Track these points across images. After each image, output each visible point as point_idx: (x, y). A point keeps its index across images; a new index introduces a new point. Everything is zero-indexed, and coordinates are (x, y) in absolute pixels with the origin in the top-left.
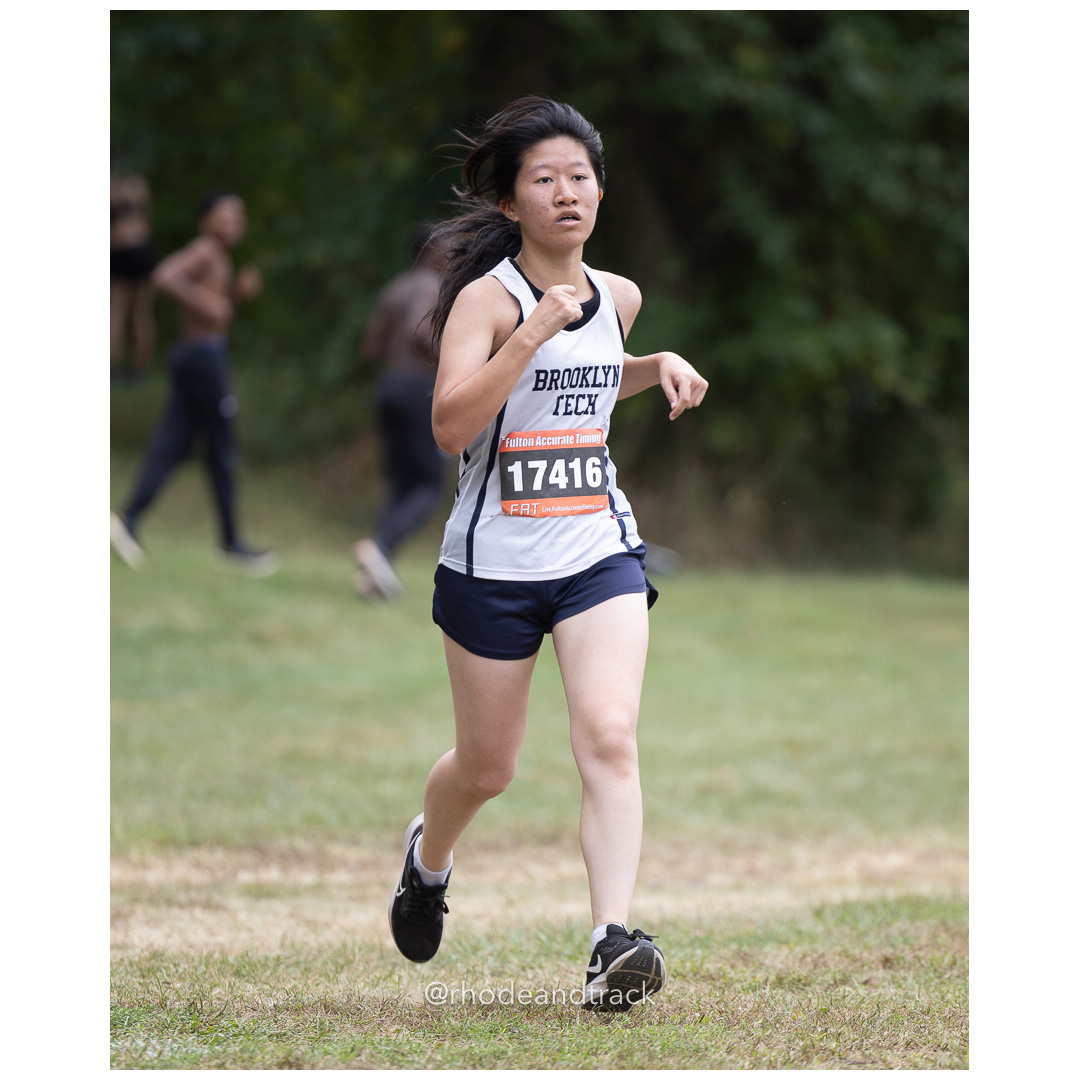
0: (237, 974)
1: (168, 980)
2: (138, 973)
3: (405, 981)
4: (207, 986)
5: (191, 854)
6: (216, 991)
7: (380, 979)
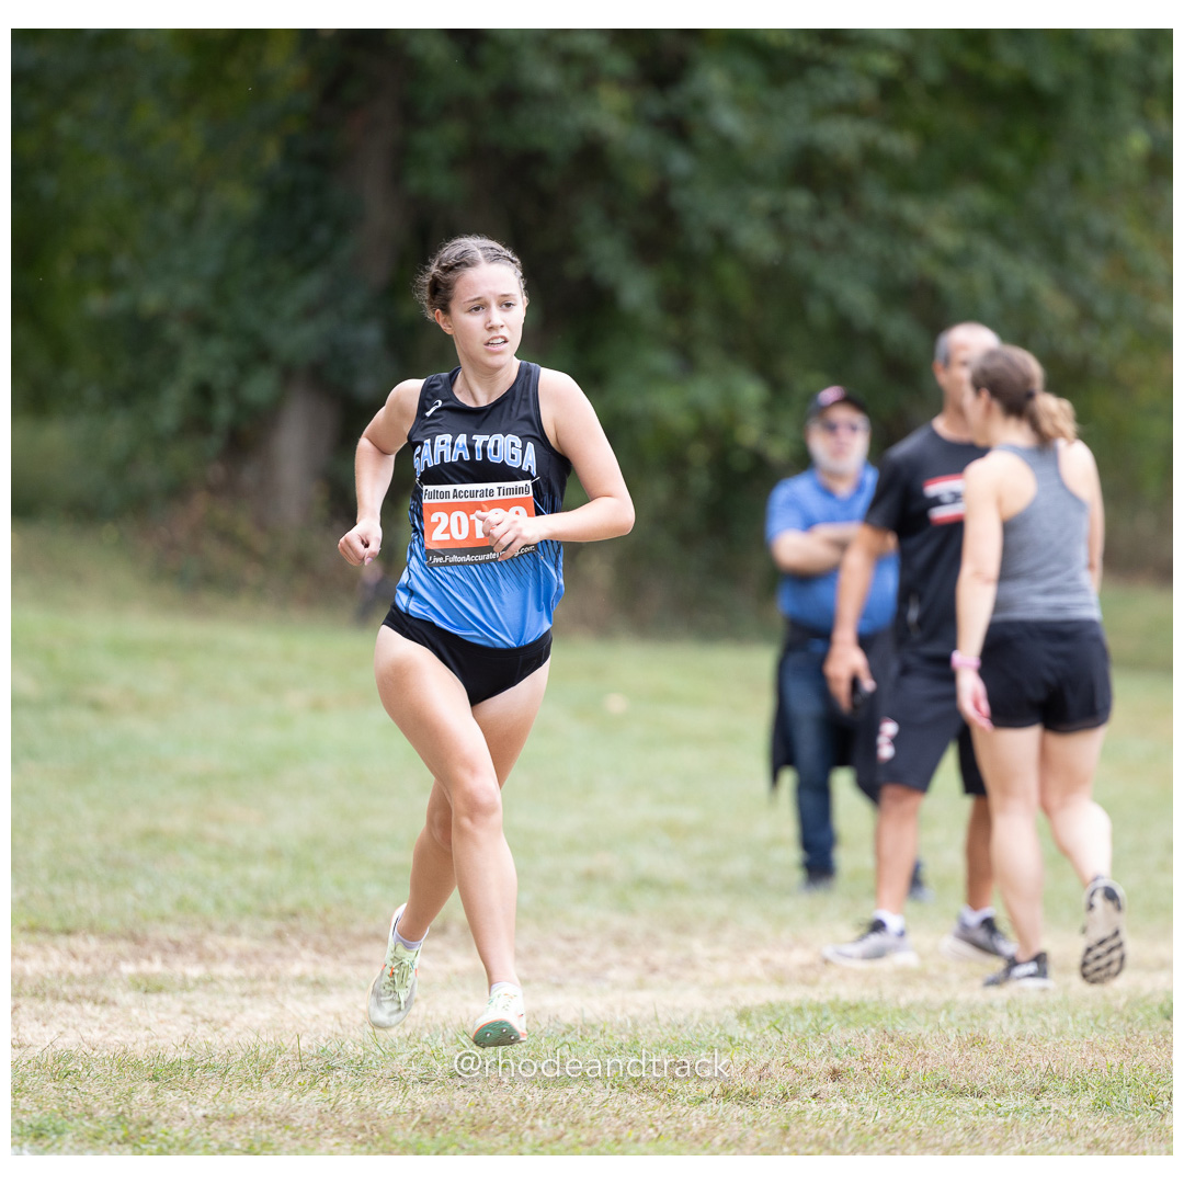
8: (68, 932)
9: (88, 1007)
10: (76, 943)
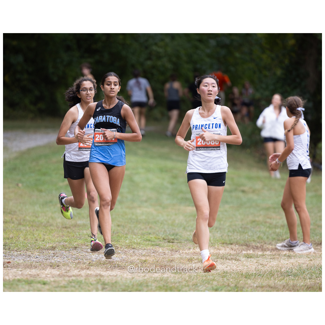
0: (246, 277)
1: (229, 279)
2: (221, 277)
3: (288, 280)
4: (239, 280)
5: (230, 246)
6: (241, 282)
7: (281, 279)
8: (231, 244)
9: (233, 261)
10: (233, 246)
